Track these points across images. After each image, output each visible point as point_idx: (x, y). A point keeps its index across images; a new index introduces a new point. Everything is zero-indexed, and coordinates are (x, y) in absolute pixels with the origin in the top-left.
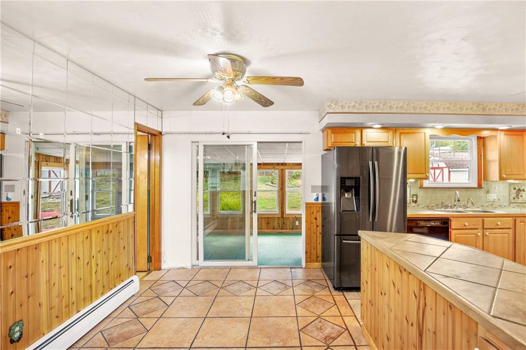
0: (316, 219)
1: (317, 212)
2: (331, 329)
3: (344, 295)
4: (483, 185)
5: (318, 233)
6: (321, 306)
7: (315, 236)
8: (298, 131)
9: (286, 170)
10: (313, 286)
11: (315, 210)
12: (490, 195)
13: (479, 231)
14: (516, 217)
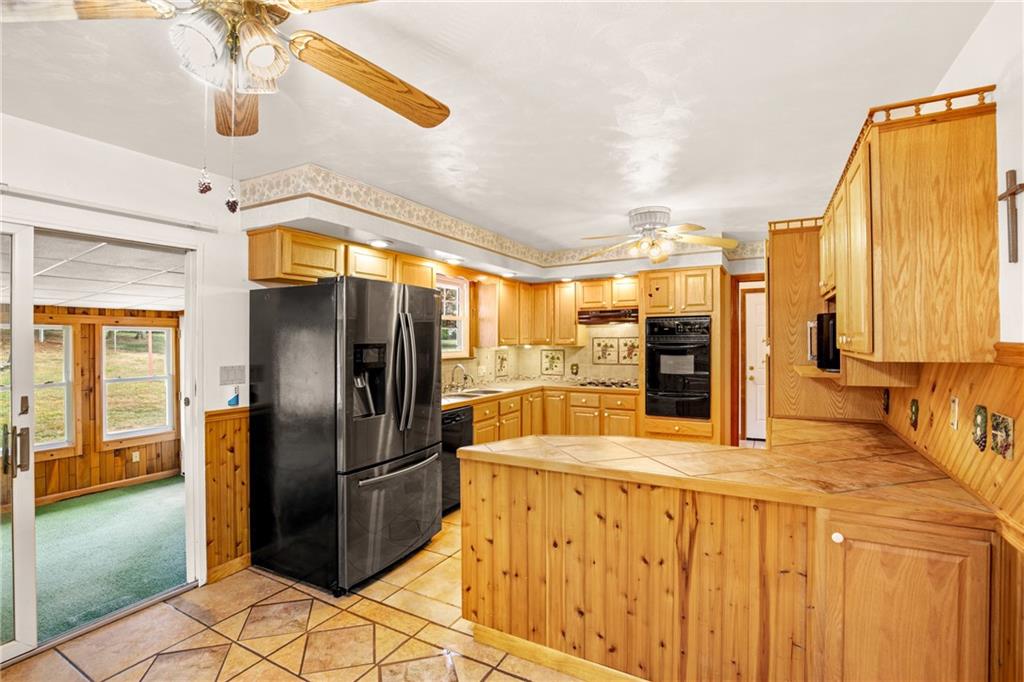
0: (232, 450)
1: (235, 432)
2: (427, 670)
3: (364, 597)
4: (475, 354)
5: (238, 484)
6: (352, 642)
7: (230, 494)
8: (190, 221)
9: (104, 327)
10: (281, 612)
11: (230, 427)
12: (481, 367)
13: (496, 419)
14: (522, 394)
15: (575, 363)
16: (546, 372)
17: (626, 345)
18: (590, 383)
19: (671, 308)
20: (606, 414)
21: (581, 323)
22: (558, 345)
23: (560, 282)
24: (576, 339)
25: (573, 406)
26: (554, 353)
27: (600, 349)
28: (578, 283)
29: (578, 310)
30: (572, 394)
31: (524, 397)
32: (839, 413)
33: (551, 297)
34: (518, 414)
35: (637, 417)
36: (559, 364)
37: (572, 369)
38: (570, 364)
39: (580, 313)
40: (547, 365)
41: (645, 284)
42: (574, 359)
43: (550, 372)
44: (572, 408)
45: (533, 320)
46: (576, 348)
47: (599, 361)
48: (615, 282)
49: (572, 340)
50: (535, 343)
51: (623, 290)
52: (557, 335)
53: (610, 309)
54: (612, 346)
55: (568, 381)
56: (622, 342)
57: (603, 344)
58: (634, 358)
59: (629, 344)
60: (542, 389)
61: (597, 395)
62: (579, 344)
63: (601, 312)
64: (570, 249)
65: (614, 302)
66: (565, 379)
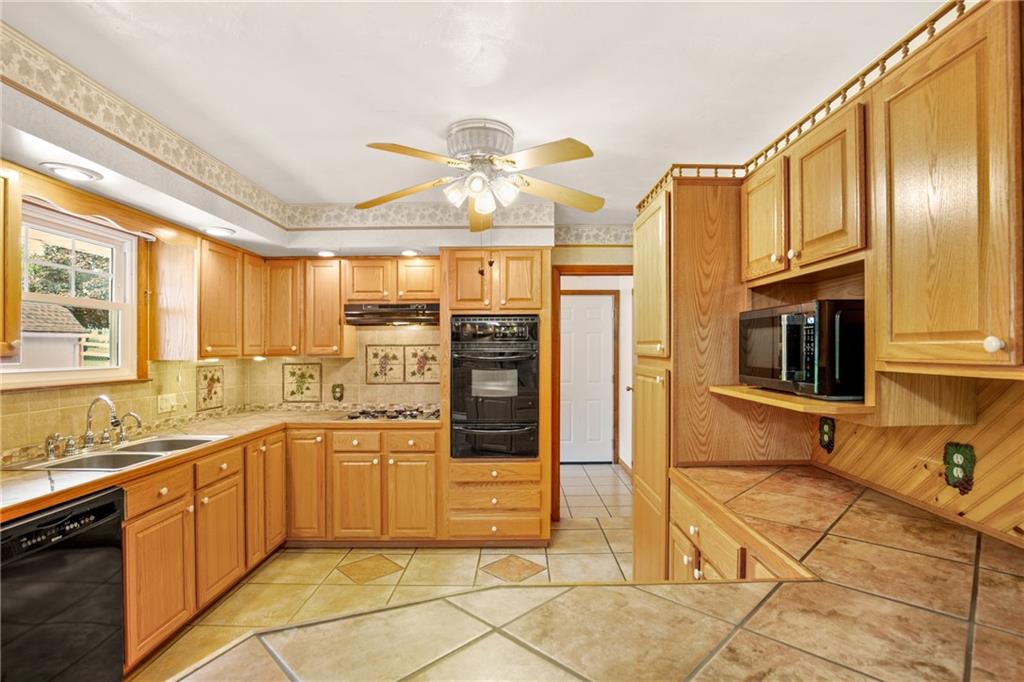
4: (151, 374)
12: (165, 396)
13: (189, 498)
14: (244, 443)
15: (339, 382)
16: (291, 399)
17: (415, 355)
18: (363, 413)
19: (487, 302)
20: (391, 462)
21: (349, 323)
22: (310, 355)
23: (317, 258)
24: (341, 345)
25: (337, 452)
26: (304, 368)
27: (377, 361)
28: (343, 261)
29: (345, 302)
30: (335, 433)
31: (250, 447)
32: (760, 454)
33: (300, 280)
34: (239, 478)
35: (437, 461)
36: (314, 385)
37: (334, 392)
38: (331, 385)
39: (347, 308)
40: (294, 387)
41: (450, 267)
42: (338, 377)
43: (298, 397)
44: (337, 455)
45: (269, 317)
46: (340, 360)
47: (374, 380)
48: (402, 264)
49: (335, 348)
50: (271, 354)
51: (415, 275)
52: (310, 341)
53: (394, 302)
54: (395, 358)
55: (327, 411)
56: (410, 351)
57: (381, 354)
58: (428, 375)
59: (420, 354)
60: (285, 428)
61: (377, 433)
62: (346, 354)
63: (381, 306)
64: (330, 205)
65: (401, 293)
66: (322, 407)
